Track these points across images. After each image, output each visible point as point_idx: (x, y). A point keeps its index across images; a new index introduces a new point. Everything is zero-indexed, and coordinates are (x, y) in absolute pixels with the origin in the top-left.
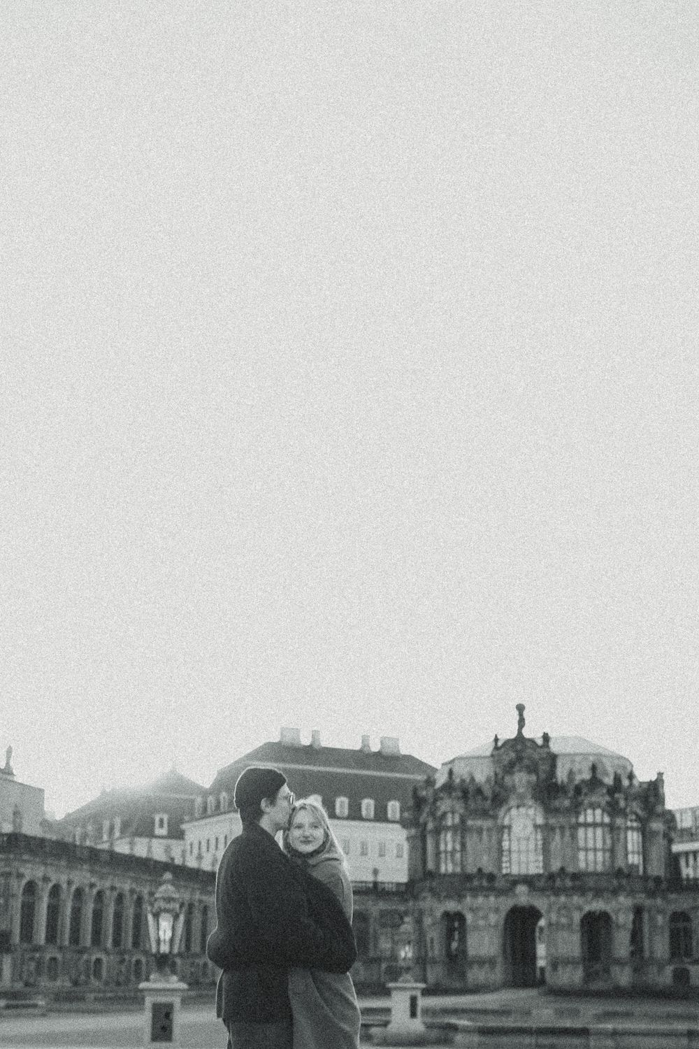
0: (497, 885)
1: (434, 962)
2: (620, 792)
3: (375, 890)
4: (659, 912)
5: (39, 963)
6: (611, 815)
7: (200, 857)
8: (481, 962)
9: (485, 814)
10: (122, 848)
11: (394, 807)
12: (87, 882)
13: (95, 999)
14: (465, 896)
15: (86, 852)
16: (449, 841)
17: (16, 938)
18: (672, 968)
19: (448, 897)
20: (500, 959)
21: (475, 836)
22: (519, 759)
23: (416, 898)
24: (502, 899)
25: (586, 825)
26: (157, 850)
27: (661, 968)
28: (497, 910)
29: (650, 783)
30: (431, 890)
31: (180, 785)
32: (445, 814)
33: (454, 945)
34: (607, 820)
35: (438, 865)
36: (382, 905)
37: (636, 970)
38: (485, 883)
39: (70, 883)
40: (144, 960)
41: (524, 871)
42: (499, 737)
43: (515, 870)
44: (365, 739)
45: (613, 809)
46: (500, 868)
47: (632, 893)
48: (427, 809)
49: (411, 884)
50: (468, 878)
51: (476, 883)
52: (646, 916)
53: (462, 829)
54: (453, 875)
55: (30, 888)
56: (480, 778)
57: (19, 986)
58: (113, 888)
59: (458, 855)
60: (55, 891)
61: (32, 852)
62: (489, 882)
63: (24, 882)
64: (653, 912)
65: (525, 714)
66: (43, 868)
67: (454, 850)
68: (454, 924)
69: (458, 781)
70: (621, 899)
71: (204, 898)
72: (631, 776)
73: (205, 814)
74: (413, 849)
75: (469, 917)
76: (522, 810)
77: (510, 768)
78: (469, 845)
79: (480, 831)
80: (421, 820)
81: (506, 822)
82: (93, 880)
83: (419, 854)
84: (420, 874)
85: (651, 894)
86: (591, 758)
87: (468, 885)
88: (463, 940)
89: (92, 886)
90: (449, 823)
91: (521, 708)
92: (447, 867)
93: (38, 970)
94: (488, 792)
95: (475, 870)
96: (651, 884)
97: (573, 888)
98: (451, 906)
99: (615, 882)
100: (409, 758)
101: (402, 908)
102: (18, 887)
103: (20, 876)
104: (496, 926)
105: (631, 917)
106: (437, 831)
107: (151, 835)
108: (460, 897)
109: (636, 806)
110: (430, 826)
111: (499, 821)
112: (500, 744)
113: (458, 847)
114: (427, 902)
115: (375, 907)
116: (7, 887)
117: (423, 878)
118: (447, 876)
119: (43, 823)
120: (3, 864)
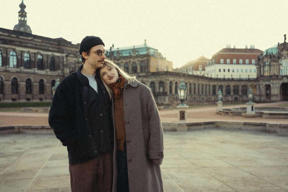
1: (263, 96)
3: (249, 80)
5: (174, 98)
7: (208, 74)
8: (274, 95)
9: (276, 61)
10: (191, 73)
11: (253, 61)
14: (271, 81)
15: (182, 75)
16: (267, 68)
17: (168, 93)
19: (266, 81)
20: (279, 95)
21: (273, 67)
22: (285, 48)
23: (258, 81)
24: (280, 81)
26: (198, 73)
28: (278, 84)
30: (262, 79)
31: (203, 59)
32: (265, 62)
33: (268, 92)
35: (264, 74)
36: (250, 83)
38: (276, 77)
40: (196, 96)
41: (285, 74)
42: (280, 43)
43: (283, 74)
44: (246, 46)
46: (279, 74)
48: (261, 61)
49: (257, 78)
50: (271, 76)
51: (273, 77)
53: (270, 65)
54: (268, 76)
55: (171, 82)
56: (274, 53)
57: (170, 103)
58: (189, 82)
59: (269, 72)
60: (176, 83)
61: (171, 75)
62: (277, 77)
63: (169, 81)
65: (286, 37)
66: (173, 78)
67: (268, 70)
68: (268, 87)
69: (269, 54)
71: (209, 83)
73: (209, 65)
74: (258, 70)
75: (272, 86)
76: (285, 60)
77: (282, 50)
78: (272, 69)
79: (274, 65)
80: (260, 64)
81: (281, 63)
84: (259, 76)
87: (271, 78)
88: (270, 91)
90: (267, 64)
91: (285, 36)
92: (266, 74)
93: (174, 100)
94: (276, 56)
95: (273, 75)
98: (267, 83)
100: (257, 50)
101: (255, 84)
102: (168, 82)
103: (169, 80)
104: (278, 87)
106: (264, 66)
107: (198, 70)
108: (269, 81)
110: (262, 65)
111: (279, 63)
112: (280, 44)
113: (269, 69)
114: (261, 82)
115: (249, 84)
116: (166, 83)
117: (260, 77)
118: (266, 76)
119: (173, 69)
120: (165, 78)
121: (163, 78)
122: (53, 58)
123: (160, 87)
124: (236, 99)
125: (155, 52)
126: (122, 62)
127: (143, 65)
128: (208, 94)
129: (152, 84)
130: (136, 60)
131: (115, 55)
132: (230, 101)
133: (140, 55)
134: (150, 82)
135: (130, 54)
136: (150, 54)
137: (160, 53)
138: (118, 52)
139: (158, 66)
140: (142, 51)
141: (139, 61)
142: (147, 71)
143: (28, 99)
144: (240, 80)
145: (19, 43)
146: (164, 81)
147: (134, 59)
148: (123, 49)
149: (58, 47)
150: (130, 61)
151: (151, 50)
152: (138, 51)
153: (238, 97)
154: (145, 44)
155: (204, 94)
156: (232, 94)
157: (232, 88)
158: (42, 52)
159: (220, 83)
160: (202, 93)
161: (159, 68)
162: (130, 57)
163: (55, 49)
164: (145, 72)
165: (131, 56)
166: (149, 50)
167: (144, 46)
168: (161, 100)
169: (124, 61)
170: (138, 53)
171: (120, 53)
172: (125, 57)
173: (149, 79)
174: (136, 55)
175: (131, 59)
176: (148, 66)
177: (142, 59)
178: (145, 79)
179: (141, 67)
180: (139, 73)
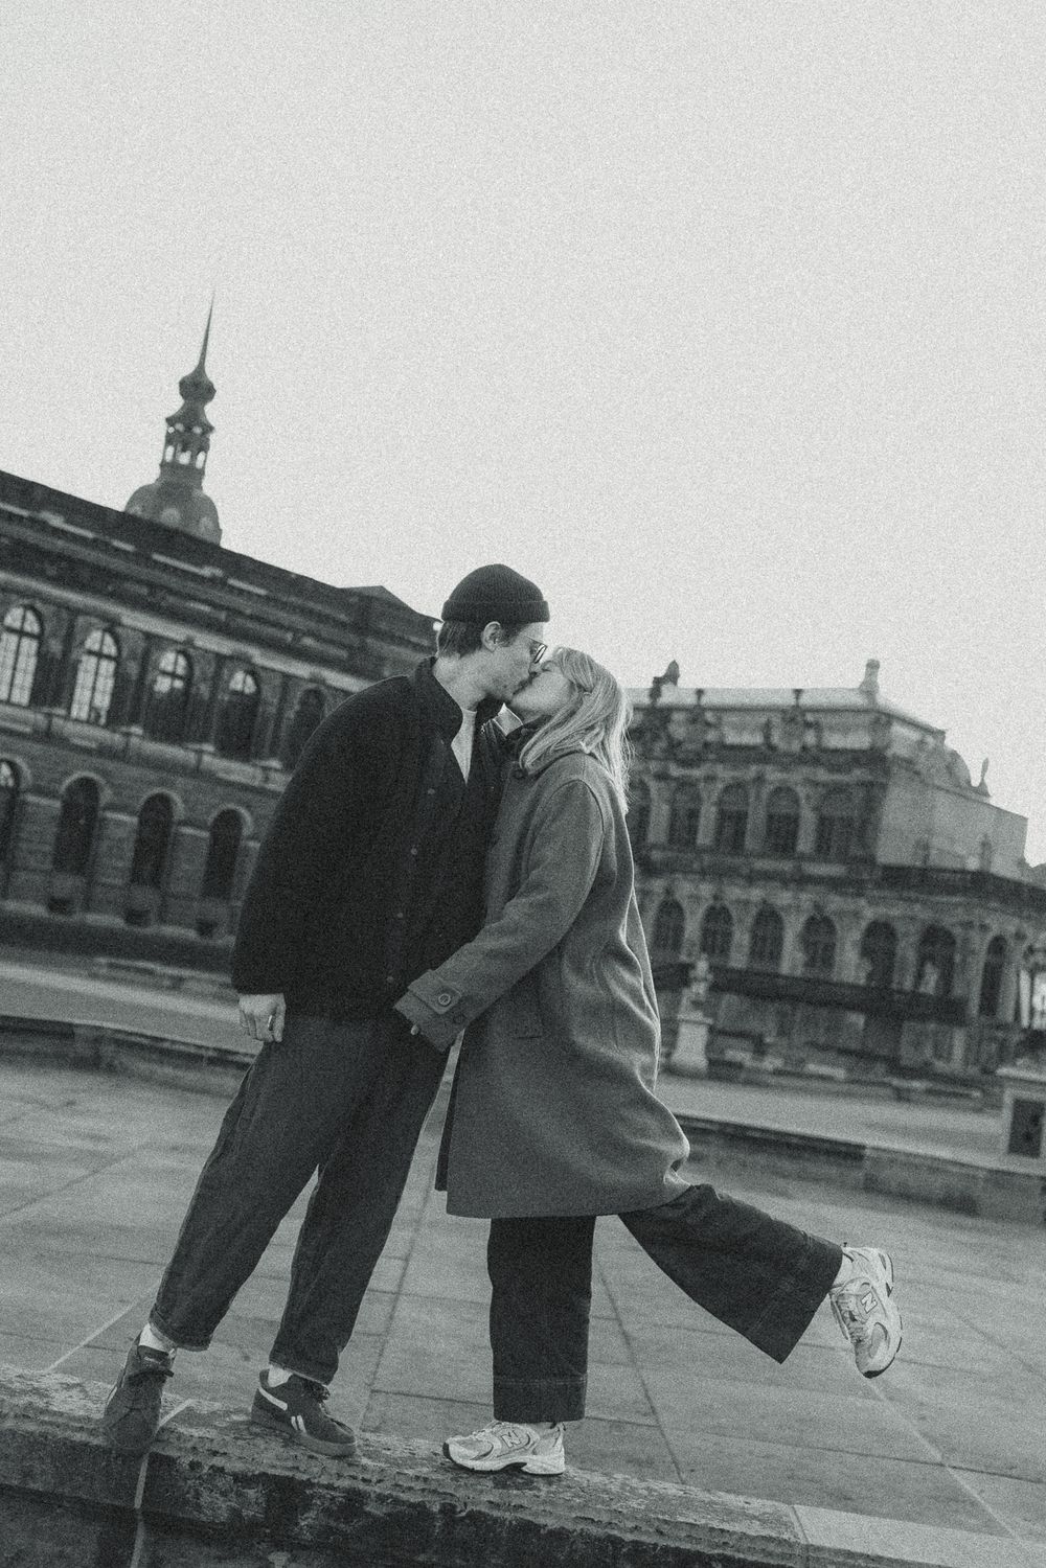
17: (974, 1008)
57: (973, 1071)
61: (1004, 899)
63: (990, 936)
66: (1017, 921)
102: (980, 943)
103: (984, 928)
116: (966, 940)
119: (1022, 863)
120: (960, 910)
121: (953, 913)
122: (312, 700)
123: (923, 960)
125: (922, 742)
126: (710, 779)
127: (838, 810)
129: (879, 938)
130: (797, 777)
131: (678, 729)
133: (826, 751)
134: (864, 924)
135: (767, 737)
136: (889, 753)
137: (955, 755)
138: (696, 714)
139: (929, 831)
140: (846, 730)
141: (816, 784)
142: (855, 851)
143: (134, 916)
145: (144, 591)
146: (957, 931)
147: (785, 768)
148: (729, 700)
149: (352, 638)
150: (760, 779)
151: (898, 730)
152: (816, 726)
154: (869, 689)
158: (258, 656)
161: (936, 842)
162: (766, 754)
163: (333, 651)
164: (844, 858)
165: (772, 748)
166: (889, 724)
167: (859, 701)
168: (917, 1045)
169: (725, 774)
170: (819, 738)
171: (708, 724)
172: (732, 747)
173: (863, 902)
174: (804, 748)
175: (769, 768)
176: (865, 822)
177: (837, 777)
178: (837, 899)
179: (824, 823)
180: (802, 857)
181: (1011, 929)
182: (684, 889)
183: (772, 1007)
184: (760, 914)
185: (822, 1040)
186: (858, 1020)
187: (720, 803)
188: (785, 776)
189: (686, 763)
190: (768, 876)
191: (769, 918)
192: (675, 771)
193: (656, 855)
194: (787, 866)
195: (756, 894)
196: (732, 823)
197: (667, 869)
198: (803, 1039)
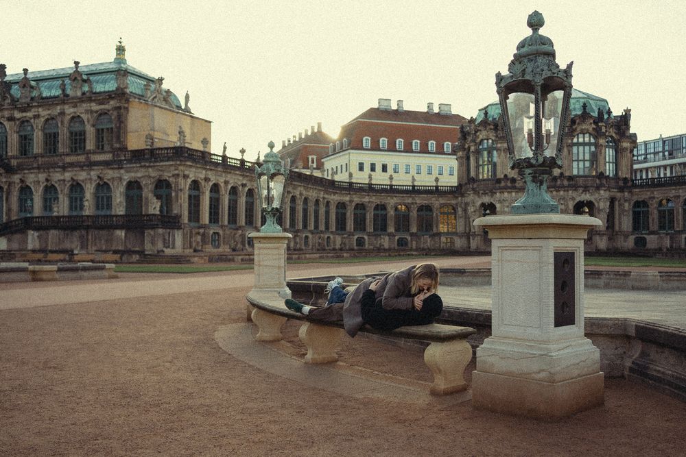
0: (517, 185)
1: (475, 235)
2: (602, 122)
3: (437, 191)
4: (626, 201)
5: (204, 236)
6: (596, 137)
11: (448, 146)
12: (240, 183)
13: (242, 260)
14: (496, 193)
16: (485, 156)
17: (185, 219)
18: (634, 237)
19: (485, 194)
21: (503, 153)
23: (462, 195)
25: (578, 144)
27: (626, 236)
29: (621, 116)
30: (473, 189)
32: (482, 140)
34: (592, 140)
35: (477, 175)
36: (442, 201)
37: (610, 239)
38: (509, 184)
39: (226, 183)
45: (597, 134)
47: (609, 189)
48: (470, 139)
49: (460, 186)
50: (499, 181)
51: (503, 184)
52: (617, 203)
54: (488, 180)
55: (195, 185)
57: (189, 252)
60: (215, 188)
61: (194, 161)
62: (513, 183)
63: (189, 181)
64: (622, 201)
66: (204, 172)
68: (488, 211)
69: (491, 119)
70: (602, 192)
72: (609, 112)
73: (335, 152)
74: (460, 164)
75: (498, 206)
80: (467, 146)
82: (244, 182)
83: (465, 168)
84: (465, 181)
85: (621, 189)
86: (582, 100)
87: (497, 185)
89: (244, 185)
90: (485, 145)
92: (484, 174)
93: (204, 242)
95: (502, 176)
96: (621, 183)
97: (569, 186)
98: (487, 199)
99: (598, 181)
100: (457, 116)
101: (454, 202)
102: (185, 185)
103: (186, 177)
105: (608, 204)
106: (478, 152)
107: (308, 168)
108: (493, 193)
109: (612, 132)
110: (472, 148)
114: (470, 197)
115: (436, 202)
116: (177, 184)
117: (468, 182)
118: (484, 180)
120: (173, 168)
124: (402, 243)
125: (147, 86)
126: (37, 116)
127: (105, 124)
128: (322, 227)
130: (81, 110)
131: (16, 91)
132: (385, 250)
133: (95, 93)
134: (125, 183)
135: (64, 90)
136: (128, 91)
137: (168, 92)
138: (25, 83)
139: (153, 129)
140: (105, 82)
141: (92, 112)
142: (117, 145)
144: (414, 191)
146: (171, 179)
147: (74, 106)
150: (62, 113)
152: (88, 82)
153: (409, 238)
154: (120, 61)
155: (311, 226)
156: (391, 229)
157: (391, 212)
159: (357, 199)
160: (305, 226)
161: (157, 135)
162: (64, 99)
164: (111, 149)
165: (67, 96)
167: (112, 67)
168: (153, 243)
169: (44, 113)
170: (90, 87)
171: (32, 87)
172: (47, 98)
173: (122, 171)
174: (84, 94)
175: (66, 107)
176: (119, 128)
177: (102, 107)
178: (110, 172)
179: (99, 132)
180: (89, 152)
181: (203, 177)
182: (31, 178)
183: (77, 233)
184: (72, 186)
185: (104, 248)
186: (121, 234)
187: (43, 130)
188: (75, 110)
189: (23, 110)
190: (72, 165)
191: (76, 187)
192: (18, 115)
193: (14, 162)
194: (82, 158)
195: (68, 175)
196: (51, 140)
197: (20, 168)
198: (94, 248)
